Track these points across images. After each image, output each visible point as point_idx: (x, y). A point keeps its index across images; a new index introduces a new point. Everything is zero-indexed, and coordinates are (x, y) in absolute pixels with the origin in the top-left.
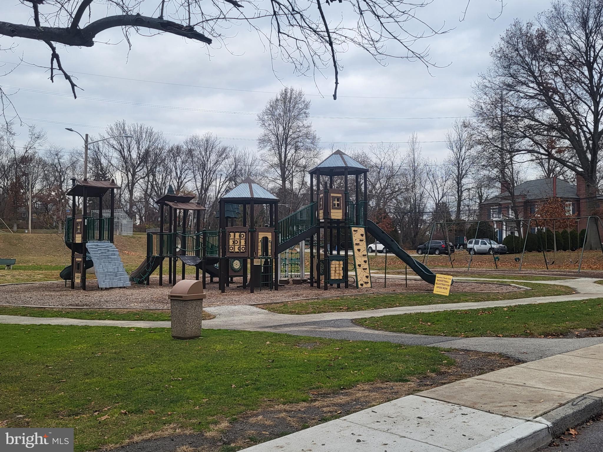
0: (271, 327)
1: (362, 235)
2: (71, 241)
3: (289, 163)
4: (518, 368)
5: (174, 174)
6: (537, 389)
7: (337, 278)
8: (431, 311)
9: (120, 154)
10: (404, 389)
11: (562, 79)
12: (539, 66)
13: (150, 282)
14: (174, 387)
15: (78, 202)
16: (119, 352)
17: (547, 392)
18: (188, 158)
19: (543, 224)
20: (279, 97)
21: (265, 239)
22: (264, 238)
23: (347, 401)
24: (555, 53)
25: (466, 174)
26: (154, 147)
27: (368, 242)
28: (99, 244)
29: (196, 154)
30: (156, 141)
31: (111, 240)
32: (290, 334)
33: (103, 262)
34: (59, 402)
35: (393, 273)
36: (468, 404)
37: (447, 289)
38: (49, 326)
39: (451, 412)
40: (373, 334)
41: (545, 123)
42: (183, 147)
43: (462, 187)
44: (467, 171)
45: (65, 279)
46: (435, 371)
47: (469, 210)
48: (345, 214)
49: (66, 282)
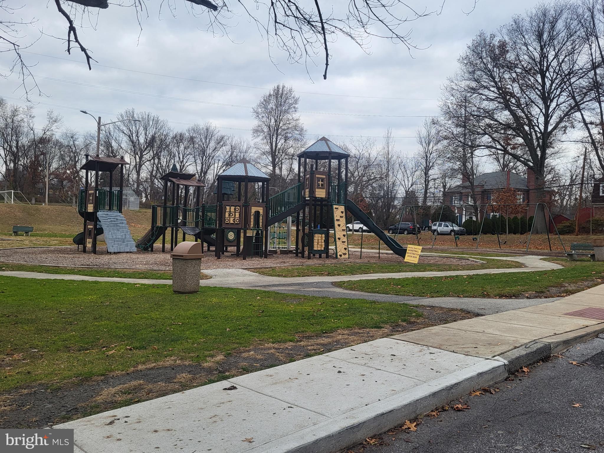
0: (261, 286)
1: (342, 212)
2: (84, 210)
3: (279, 151)
4: (478, 320)
5: (177, 159)
6: (494, 335)
7: (319, 249)
8: (401, 277)
9: (129, 139)
10: (379, 334)
11: (519, 85)
12: (499, 73)
13: (154, 250)
14: (175, 330)
15: (91, 180)
16: (126, 302)
17: (503, 338)
18: (190, 144)
19: (498, 209)
20: (272, 93)
21: (257, 213)
23: (329, 342)
24: (513, 62)
25: (433, 166)
26: (159, 133)
27: (348, 221)
28: (109, 213)
29: (197, 141)
30: (161, 128)
31: (120, 211)
32: (279, 292)
33: (112, 229)
34: (70, 340)
35: (368, 248)
36: (435, 345)
37: (416, 257)
38: (62, 281)
39: (420, 351)
40: (350, 294)
41: (503, 123)
42: (185, 135)
43: (429, 177)
44: (433, 163)
45: (78, 244)
46: (406, 321)
47: (434, 197)
48: (328, 193)
49: (78, 247)
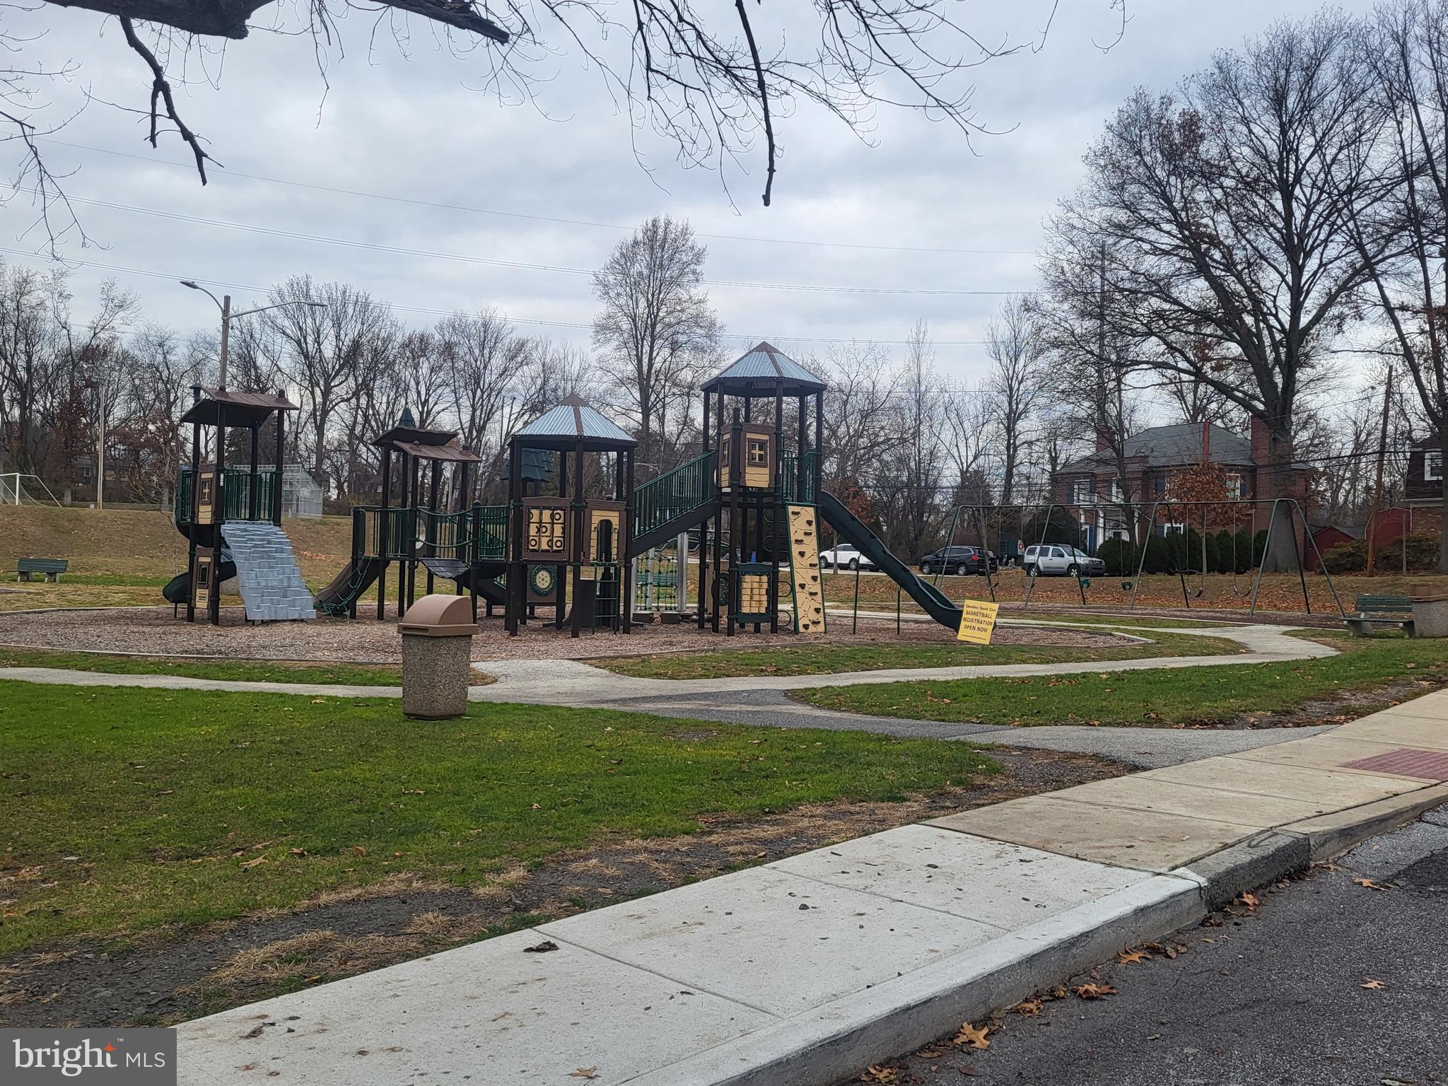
0: (614, 701)
1: (809, 523)
2: (189, 520)
3: (657, 376)
4: (1136, 780)
5: (413, 396)
6: (1174, 818)
7: (755, 610)
8: (950, 678)
9: (297, 348)
10: (898, 814)
11: (1230, 217)
12: (1183, 188)
13: (357, 614)
14: (409, 807)
15: (206, 447)
16: (289, 741)
17: (1195, 823)
18: (445, 360)
19: (1182, 514)
20: (640, 237)
21: (606, 525)
22: (604, 523)
23: (780, 834)
24: (1216, 162)
25: (1025, 411)
26: (370, 335)
27: (824, 544)
28: (250, 527)
29: (461, 354)
30: (375, 321)
31: (277, 522)
32: (657, 714)
33: (257, 566)
34: (156, 832)
35: (872, 609)
36: (1033, 842)
37: (986, 630)
38: (136, 690)
39: (998, 856)
40: (830, 718)
41: (1193, 308)
42: (433, 338)
43: (1015, 437)
44: (1027, 404)
45: (176, 602)
46: (963, 784)
47: (1029, 485)
48: (776, 477)
49: (176, 608)
